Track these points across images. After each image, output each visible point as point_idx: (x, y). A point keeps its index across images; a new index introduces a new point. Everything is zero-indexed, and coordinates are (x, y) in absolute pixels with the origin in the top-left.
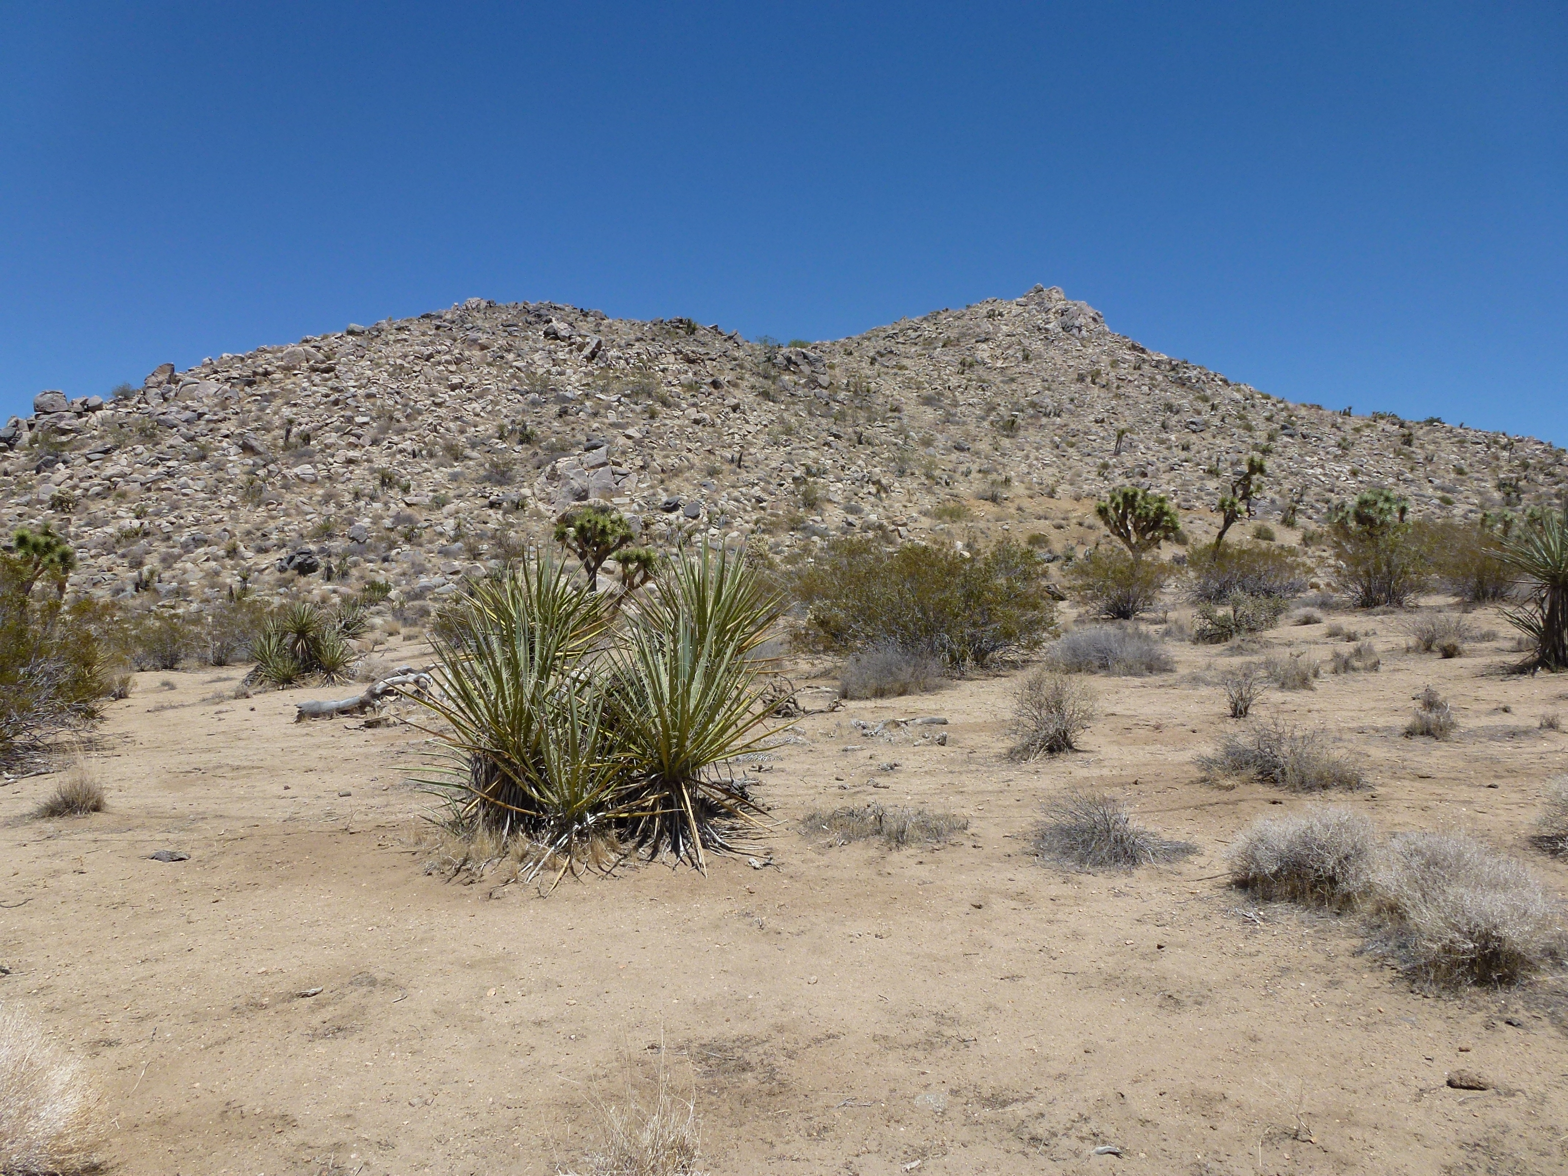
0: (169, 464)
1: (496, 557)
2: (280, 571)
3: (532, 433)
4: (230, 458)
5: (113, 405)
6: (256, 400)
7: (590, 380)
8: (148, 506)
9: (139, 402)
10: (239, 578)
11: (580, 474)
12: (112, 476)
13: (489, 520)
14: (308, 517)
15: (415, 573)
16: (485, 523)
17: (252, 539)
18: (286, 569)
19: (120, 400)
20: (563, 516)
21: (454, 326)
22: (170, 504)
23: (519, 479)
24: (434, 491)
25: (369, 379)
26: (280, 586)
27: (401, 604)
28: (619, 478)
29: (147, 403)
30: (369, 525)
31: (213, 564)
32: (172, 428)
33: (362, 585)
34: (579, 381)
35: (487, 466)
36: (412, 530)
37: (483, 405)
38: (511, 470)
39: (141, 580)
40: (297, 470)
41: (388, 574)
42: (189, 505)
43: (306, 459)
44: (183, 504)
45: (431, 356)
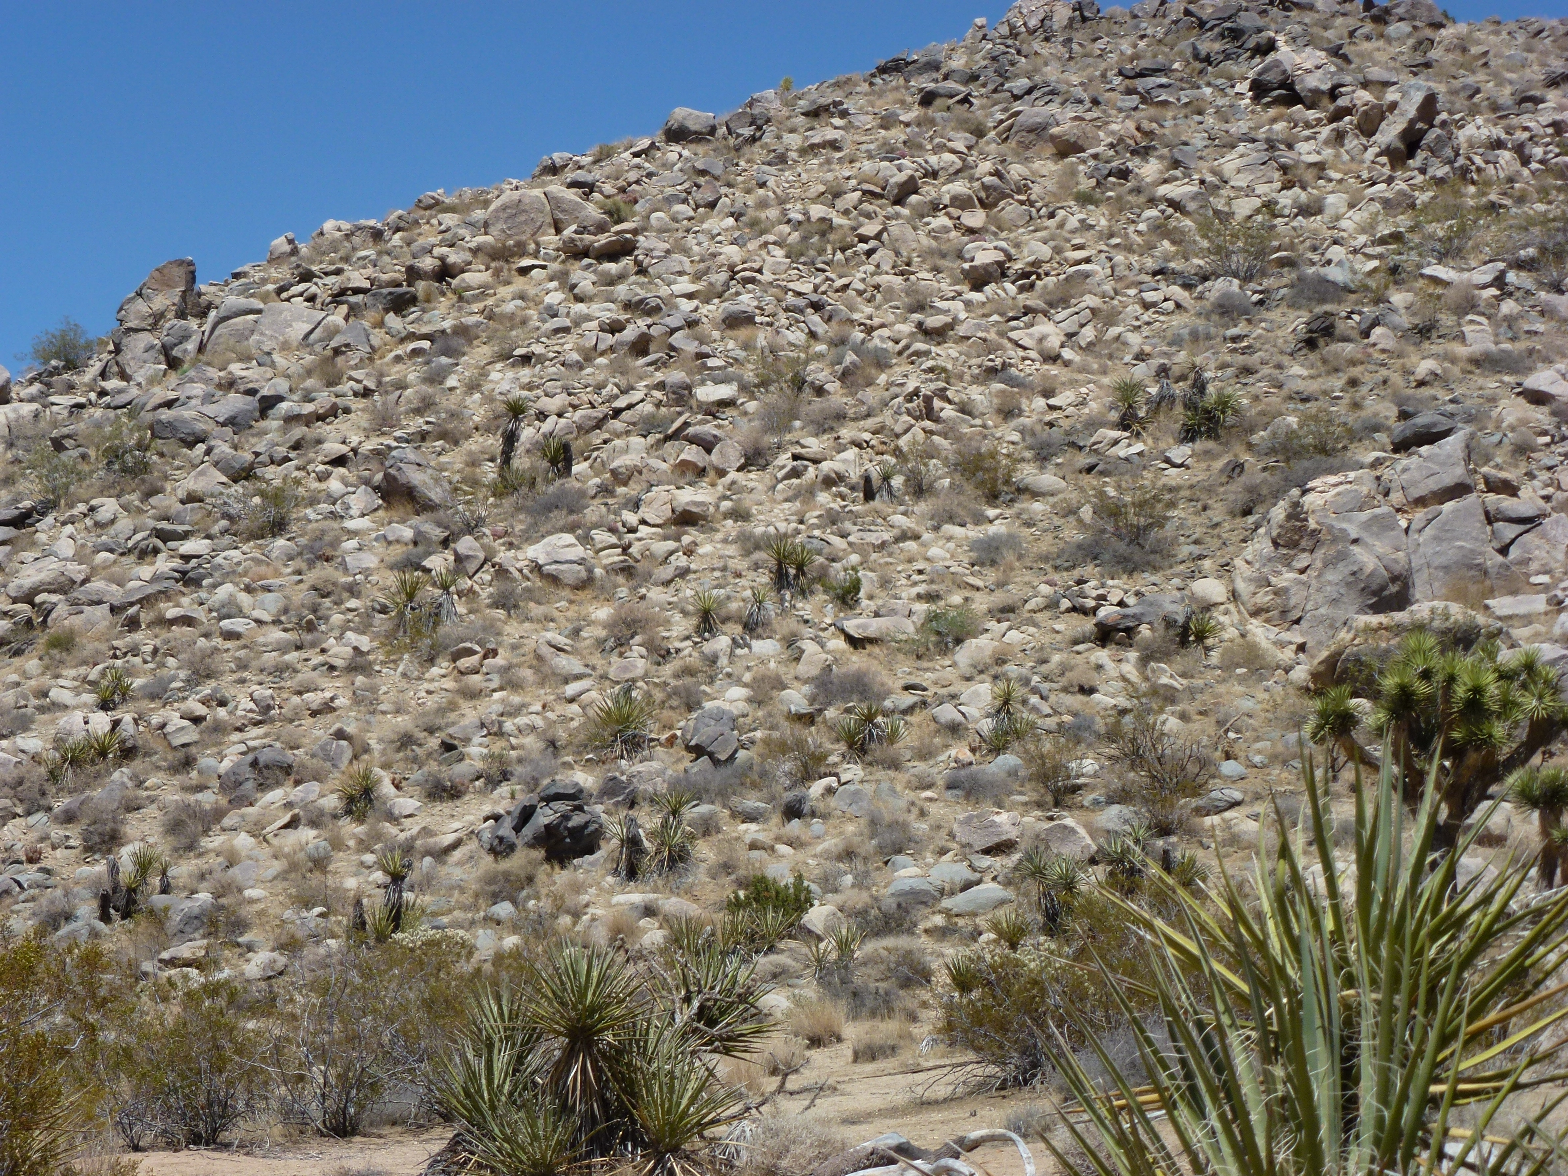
0: (188, 547)
1: (1122, 796)
2: (492, 851)
3: (1224, 403)
4: (350, 524)
5: (36, 388)
6: (416, 352)
7: (1403, 221)
8: (130, 672)
9: (103, 375)
10: (379, 876)
11: (1382, 525)
12: (36, 590)
13: (1096, 680)
14: (571, 689)
15: (881, 849)
16: (1087, 691)
17: (415, 760)
18: (512, 848)
19: (56, 371)
20: (1332, 662)
21: (976, 90)
22: (190, 664)
23: (1185, 550)
24: (931, 597)
25: (732, 268)
26: (495, 898)
27: (844, 946)
28: (1509, 531)
29: (124, 376)
30: (742, 707)
31: (307, 835)
32: (191, 445)
33: (726, 889)
34: (1367, 228)
35: (1086, 513)
36: (869, 718)
37: (1070, 325)
38: (1161, 522)
39: (116, 888)
40: (537, 551)
41: (800, 856)
42: (243, 666)
43: (560, 517)
44: (226, 662)
45: (909, 187)
